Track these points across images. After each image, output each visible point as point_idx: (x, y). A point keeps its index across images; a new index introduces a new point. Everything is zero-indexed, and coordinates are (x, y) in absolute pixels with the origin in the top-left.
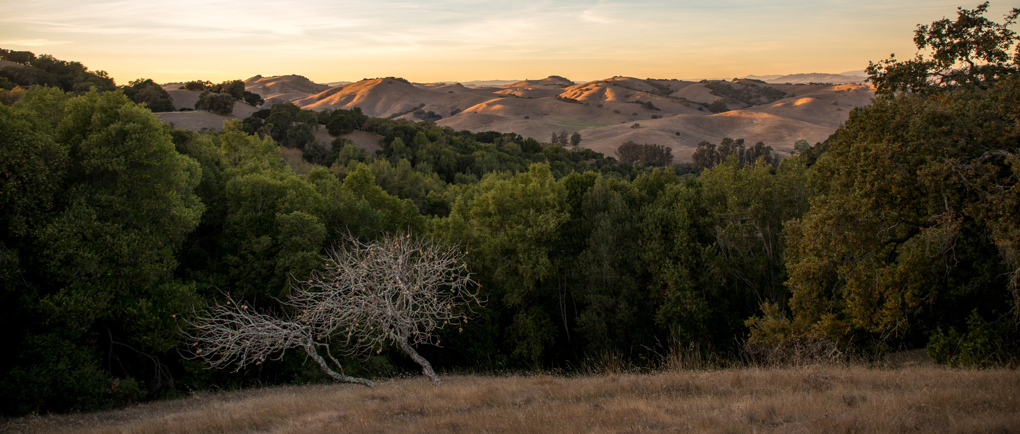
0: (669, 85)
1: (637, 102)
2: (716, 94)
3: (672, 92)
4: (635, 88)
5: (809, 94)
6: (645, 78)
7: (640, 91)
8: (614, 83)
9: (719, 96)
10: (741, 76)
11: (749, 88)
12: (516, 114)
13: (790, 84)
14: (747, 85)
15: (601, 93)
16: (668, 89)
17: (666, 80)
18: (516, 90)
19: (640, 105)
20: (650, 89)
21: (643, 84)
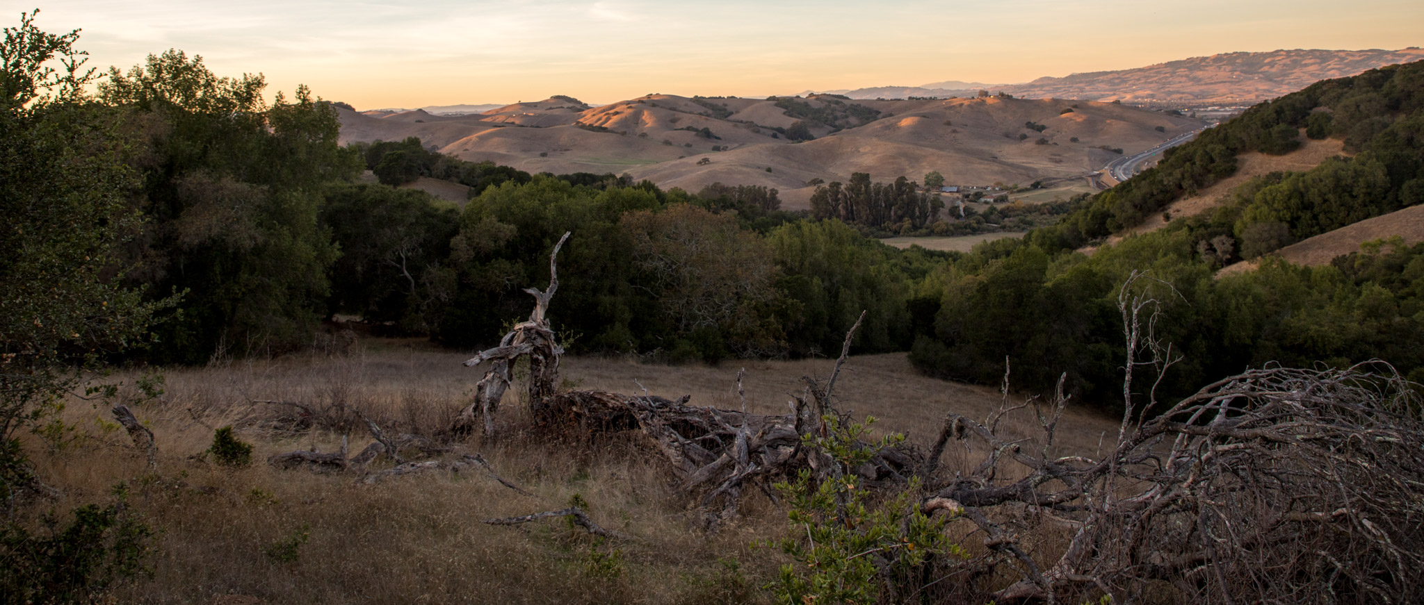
0: (725, 105)
1: (688, 129)
2: (791, 116)
3: (731, 113)
4: (681, 109)
5: (910, 112)
6: (691, 96)
7: (691, 113)
8: (651, 103)
9: (795, 117)
10: (818, 90)
11: (833, 105)
12: (525, 151)
13: (883, 100)
14: (829, 102)
15: (636, 118)
16: (725, 110)
17: (720, 97)
18: (512, 116)
19: (694, 133)
20: (702, 110)
21: (690, 103)
